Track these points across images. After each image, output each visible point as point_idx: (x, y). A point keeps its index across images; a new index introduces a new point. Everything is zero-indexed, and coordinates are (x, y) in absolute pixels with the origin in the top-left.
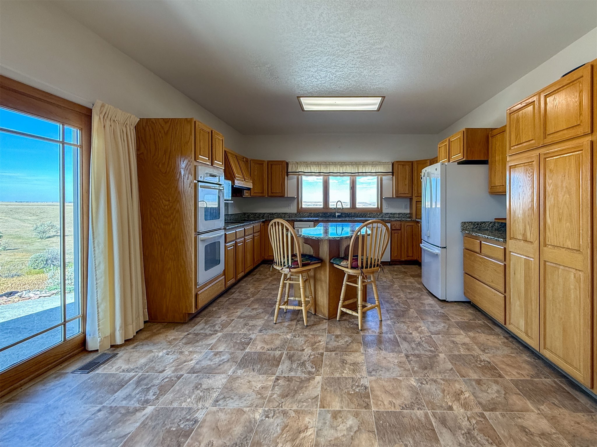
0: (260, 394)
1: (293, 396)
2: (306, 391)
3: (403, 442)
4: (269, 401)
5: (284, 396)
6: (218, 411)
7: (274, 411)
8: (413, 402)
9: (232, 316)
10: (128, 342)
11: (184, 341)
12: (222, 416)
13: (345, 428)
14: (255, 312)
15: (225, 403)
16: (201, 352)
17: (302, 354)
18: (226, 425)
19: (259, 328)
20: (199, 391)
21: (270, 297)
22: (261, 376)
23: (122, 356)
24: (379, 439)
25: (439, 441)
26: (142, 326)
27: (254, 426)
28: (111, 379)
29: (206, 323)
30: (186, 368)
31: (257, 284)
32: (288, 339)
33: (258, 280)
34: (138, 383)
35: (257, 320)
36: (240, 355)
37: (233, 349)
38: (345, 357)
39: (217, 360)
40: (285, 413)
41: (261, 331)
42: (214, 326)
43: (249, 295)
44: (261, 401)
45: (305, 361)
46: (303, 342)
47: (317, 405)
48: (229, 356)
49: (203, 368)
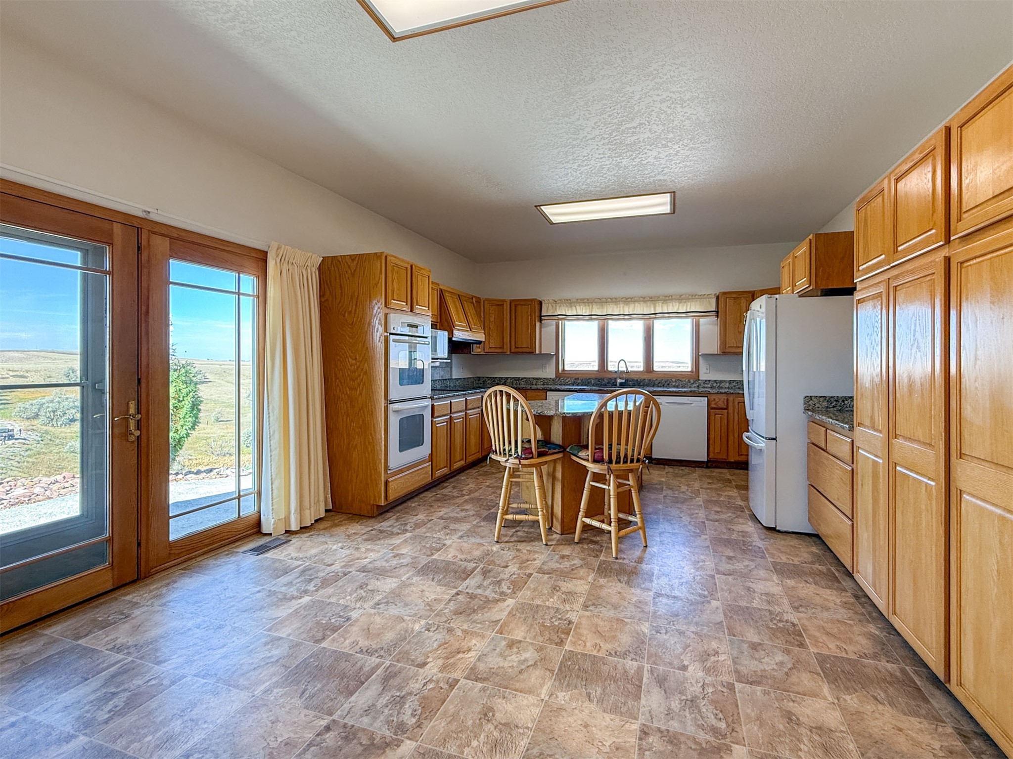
0: (429, 605)
1: (469, 615)
2: (486, 613)
3: (586, 689)
4: (437, 615)
5: (458, 613)
6: (375, 614)
7: (439, 626)
8: (629, 651)
9: (432, 516)
10: (304, 529)
11: (365, 537)
12: (378, 619)
13: (516, 660)
14: (463, 514)
15: (386, 608)
16: (379, 552)
17: (503, 571)
18: (379, 628)
19: (460, 534)
20: (362, 591)
21: (492, 497)
22: (438, 588)
23: (294, 543)
24: (555, 680)
25: (640, 699)
26: (323, 515)
27: (409, 636)
28: (277, 565)
29: (397, 520)
30: (357, 565)
31: (481, 479)
32: (492, 551)
33: (486, 474)
34: (303, 572)
35: (462, 524)
36: (424, 560)
37: (418, 553)
38: (561, 583)
39: (394, 562)
40: (450, 630)
41: (461, 537)
42: (406, 524)
43: (464, 492)
44: (428, 613)
45: (503, 580)
46: (511, 557)
47: (494, 630)
48: (410, 561)
49: (376, 569)
